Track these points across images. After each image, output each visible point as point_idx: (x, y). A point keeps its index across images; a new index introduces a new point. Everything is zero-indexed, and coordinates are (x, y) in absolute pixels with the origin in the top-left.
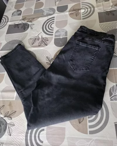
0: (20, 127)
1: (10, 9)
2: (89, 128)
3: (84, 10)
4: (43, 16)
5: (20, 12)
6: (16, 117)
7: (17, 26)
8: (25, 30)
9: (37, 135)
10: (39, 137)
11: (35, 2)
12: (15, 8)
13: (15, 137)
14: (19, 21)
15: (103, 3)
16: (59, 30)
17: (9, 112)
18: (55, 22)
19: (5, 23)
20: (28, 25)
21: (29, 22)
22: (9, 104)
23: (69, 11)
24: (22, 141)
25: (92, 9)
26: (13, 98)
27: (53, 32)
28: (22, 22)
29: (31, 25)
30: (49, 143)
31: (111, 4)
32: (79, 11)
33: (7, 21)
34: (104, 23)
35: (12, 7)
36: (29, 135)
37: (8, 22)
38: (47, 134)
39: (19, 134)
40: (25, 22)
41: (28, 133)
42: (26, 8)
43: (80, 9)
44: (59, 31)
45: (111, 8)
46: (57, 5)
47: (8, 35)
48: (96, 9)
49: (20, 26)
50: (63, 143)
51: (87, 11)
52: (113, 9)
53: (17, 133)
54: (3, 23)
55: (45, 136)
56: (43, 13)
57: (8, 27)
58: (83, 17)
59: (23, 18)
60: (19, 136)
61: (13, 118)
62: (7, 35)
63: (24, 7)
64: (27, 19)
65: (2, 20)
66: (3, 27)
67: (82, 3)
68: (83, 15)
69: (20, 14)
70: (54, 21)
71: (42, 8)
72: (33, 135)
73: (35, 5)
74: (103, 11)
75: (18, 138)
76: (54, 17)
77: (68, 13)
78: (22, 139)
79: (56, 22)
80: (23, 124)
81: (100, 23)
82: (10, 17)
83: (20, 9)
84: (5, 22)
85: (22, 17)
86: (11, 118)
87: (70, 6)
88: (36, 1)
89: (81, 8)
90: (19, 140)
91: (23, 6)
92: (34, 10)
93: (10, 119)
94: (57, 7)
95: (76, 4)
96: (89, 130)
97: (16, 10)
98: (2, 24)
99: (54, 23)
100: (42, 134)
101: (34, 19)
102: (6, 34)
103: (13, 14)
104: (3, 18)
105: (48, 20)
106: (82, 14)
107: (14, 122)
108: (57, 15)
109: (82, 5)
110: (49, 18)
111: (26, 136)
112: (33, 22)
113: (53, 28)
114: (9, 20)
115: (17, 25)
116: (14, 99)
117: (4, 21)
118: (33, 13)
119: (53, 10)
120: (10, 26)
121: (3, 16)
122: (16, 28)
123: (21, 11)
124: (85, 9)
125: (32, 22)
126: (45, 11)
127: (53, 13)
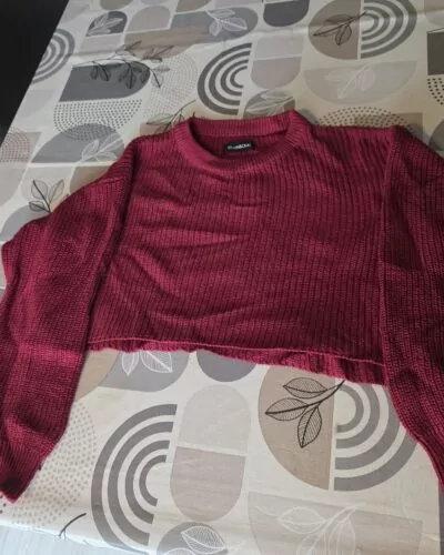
1: (83, 9)
2: (337, 467)
3: (371, 23)
4: (206, 38)
5: (121, 20)
7: (102, 72)
8: (130, 87)
9: (137, 476)
12: (104, 4)
13: (56, 474)
14: (112, 54)
16: (263, 96)
18: (250, 64)
19: (61, 60)
20: (144, 70)
21: (152, 58)
23: (312, 24)
24: (79, 490)
25: (406, 19)
27: (237, 103)
28: (124, 57)
29: (159, 70)
32: (352, 25)
33: (66, 52)
36: (107, 471)
37: (69, 55)
38: (175, 475)
39: (73, 467)
40: (135, 59)
41: (105, 466)
42: (143, 6)
43: (358, 18)
44: (262, 100)
47: (66, 103)
48: (421, 18)
49: (115, 74)
51: (385, 27)
53: (65, 462)
54: (53, 60)
56: (208, 26)
57: (68, 74)
58: (364, 47)
59: (130, 43)
60: (70, 474)
62: (62, 103)
64: (143, 48)
65: (49, 49)
66: (54, 72)
68: (364, 39)
69: (118, 29)
70: (246, 61)
71: (205, 8)
72: (122, 475)
75: (68, 479)
76: (249, 45)
77: (305, 31)
78: (79, 485)
79: (256, 62)
80: (90, 431)
81: (431, 77)
82: (79, 38)
83: (120, 10)
84: (60, 56)
85: (128, 38)
89: (362, 12)
90: (68, 488)
92: (173, 13)
94: (267, 6)
96: (335, 473)
97: (107, 12)
98: (49, 64)
99: (245, 68)
100: (157, 474)
101: (171, 47)
102: (61, 100)
103: (92, 25)
104: (52, 41)
105: (224, 54)
106: (361, 35)
108: (262, 36)
110: (228, 48)
111: (98, 476)
112: (166, 62)
113: (241, 87)
114: (76, 50)
115: (105, 68)
117: (58, 52)
118: (169, 26)
120: (76, 70)
121: (55, 34)
122: (99, 79)
123: (122, 15)
124: (376, 18)
125: (161, 60)
126: (217, 20)
127: (246, 28)
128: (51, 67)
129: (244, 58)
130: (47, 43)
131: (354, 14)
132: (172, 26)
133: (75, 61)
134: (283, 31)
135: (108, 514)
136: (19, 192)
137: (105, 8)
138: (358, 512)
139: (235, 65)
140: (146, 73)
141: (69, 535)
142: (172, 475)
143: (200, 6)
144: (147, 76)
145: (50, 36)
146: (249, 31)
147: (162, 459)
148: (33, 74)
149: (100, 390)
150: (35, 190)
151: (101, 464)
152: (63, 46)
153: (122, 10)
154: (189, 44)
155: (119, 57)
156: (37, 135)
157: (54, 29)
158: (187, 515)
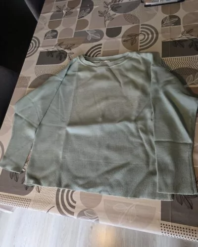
1: (42, 29)
3: (143, 37)
4: (86, 41)
7: (50, 53)
8: (61, 60)
11: (77, 20)
12: (50, 26)
13: (45, 194)
14: (53, 47)
15: (171, 27)
19: (36, 49)
20: (65, 53)
21: (68, 49)
23: (123, 37)
24: (52, 199)
25: (155, 35)
28: (58, 48)
29: (70, 53)
30: (83, 204)
31: (183, 30)
32: (137, 38)
33: (37, 45)
34: (169, 58)
35: (45, 24)
36: (60, 193)
37: (38, 47)
40: (62, 49)
41: (59, 191)
42: (63, 28)
43: (138, 35)
45: (181, 35)
46: (106, 26)
48: (160, 35)
49: (55, 55)
51: (148, 38)
52: (184, 38)
55: (79, 196)
56: (87, 37)
57: (38, 55)
58: (140, 46)
60: (49, 194)
62: (37, 66)
63: (61, 25)
64: (64, 45)
65: (31, 44)
66: (34, 53)
67: (142, 25)
68: (141, 43)
69: (55, 37)
70: (100, 51)
71: (86, 29)
72: (65, 195)
73: (76, 23)
74: (169, 40)
76: (101, 45)
77: (121, 40)
78: (52, 197)
79: (103, 52)
81: (163, 58)
82: (41, 40)
85: (59, 40)
87: (124, 29)
88: (78, 17)
89: (140, 32)
90: (49, 198)
91: (60, 23)
92: (74, 31)
94: (107, 29)
95: (133, 27)
97: (51, 30)
99: (100, 53)
101: (74, 45)
102: (37, 64)
103: (46, 35)
104: (32, 41)
105: (93, 48)
106: (139, 42)
108: (105, 41)
110: (94, 45)
112: (73, 50)
114: (41, 45)
117: (34, 45)
118: (73, 37)
119: (100, 33)
120: (41, 53)
121: (33, 38)
122: (50, 56)
123: (56, 31)
124: (145, 35)
125: (71, 50)
126: (90, 35)
127: (100, 38)
128: (33, 51)
129: (100, 49)
130: (30, 42)
131: (136, 33)
132: (74, 36)
133: (41, 49)
134: (113, 40)
135: (61, 207)
137: (50, 28)
138: (137, 205)
139: (96, 52)
141: (50, 212)
143: (83, 29)
144: (66, 56)
146: (101, 38)
148: (26, 54)
152: (36, 43)
153: (56, 29)
154: (80, 44)
155: (56, 48)
156: (29, 78)
157: (32, 36)
158: (86, 207)
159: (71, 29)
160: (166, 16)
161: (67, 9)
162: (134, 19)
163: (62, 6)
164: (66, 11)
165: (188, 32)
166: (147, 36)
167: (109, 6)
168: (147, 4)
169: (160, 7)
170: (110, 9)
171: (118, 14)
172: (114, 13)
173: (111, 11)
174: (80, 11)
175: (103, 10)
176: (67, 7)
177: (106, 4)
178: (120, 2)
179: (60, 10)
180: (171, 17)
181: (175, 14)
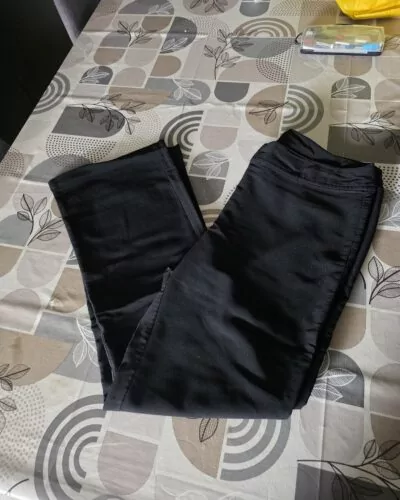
0: (30, 418)
2: (225, 461)
3: (292, 110)
4: (170, 100)
5: (108, 74)
6: (26, 387)
7: (88, 113)
8: (108, 130)
9: (73, 452)
10: (77, 457)
11: (158, 54)
12: (96, 59)
13: (10, 444)
14: (96, 102)
15: (351, 100)
16: (207, 155)
17: (9, 369)
18: (200, 128)
19: (58, 99)
20: (121, 118)
21: (127, 110)
22: (13, 343)
23: (249, 104)
24: (26, 458)
25: (316, 111)
26: (30, 328)
27: (187, 157)
28: (108, 105)
29: (132, 120)
30: (101, 480)
31: (374, 109)
32: (278, 110)
33: (63, 92)
35: (88, 52)
36: (50, 445)
37: (64, 96)
38: (103, 453)
39: (24, 438)
40: (114, 108)
41: (49, 440)
42: (127, 66)
43: (281, 105)
44: (206, 157)
45: (369, 120)
46: (218, 77)
47: (57, 135)
49: (98, 117)
50: (141, 489)
51: (300, 116)
52: (376, 125)
53: (18, 433)
54: (52, 97)
55: (96, 458)
56: (173, 91)
57: (62, 111)
58: (284, 129)
59: (112, 94)
60: (20, 444)
61: (18, 387)
62: (54, 134)
63: (122, 60)
64: (121, 100)
65: (49, 87)
66: (50, 108)
67: (291, 87)
68: (284, 122)
69: (105, 81)
70: (198, 125)
71: (172, 77)
72: (62, 449)
73: (155, 61)
74: (345, 125)
75: (18, 448)
76: (201, 112)
77: (243, 109)
78: (27, 454)
79: (205, 127)
80: (42, 410)
82: (74, 83)
83: (108, 66)
84: (57, 95)
85: (111, 90)
86: (11, 385)
87: (255, 89)
88: (159, 50)
89: (286, 100)
90: (18, 455)
91: (121, 56)
92: (148, 76)
93: (7, 387)
94: (220, 86)
95: (273, 87)
96: (223, 465)
97: (98, 65)
98: (48, 100)
99: (196, 130)
100: (89, 451)
101: (143, 103)
102: (56, 130)
103: (85, 75)
104: (52, 82)
105: (181, 116)
106: (282, 120)
107: (16, 399)
108: (211, 106)
109: (290, 93)
110: (185, 112)
111: (43, 448)
112: (139, 115)
113: (192, 145)
114: (70, 93)
115: (91, 111)
116: (32, 332)
117: (56, 92)
118: (143, 87)
119: (204, 90)
120: (68, 109)
121: (56, 77)
122: (85, 119)
123: (110, 71)
124: (295, 107)
125: (134, 112)
126: (180, 88)
127: (200, 98)
128: (49, 103)
129: (197, 122)
130: (48, 83)
131: (279, 102)
132: (147, 86)
133: (68, 101)
134: (227, 107)
135: (46, 481)
136: (10, 202)
137: (98, 63)
139: (189, 127)
140: (122, 121)
142: (101, 454)
143: (169, 74)
144: (122, 124)
145: (52, 78)
146: (203, 100)
147: (94, 439)
148: (34, 106)
149: (53, 376)
150: (23, 202)
151: (46, 438)
152: (60, 87)
153: (110, 66)
154: (157, 105)
155: (102, 104)
156: (31, 157)
157: (55, 72)
158: (109, 489)
159: (141, 71)
160: (342, 76)
161: (140, 31)
162: (276, 73)
163: (130, 23)
164: (137, 35)
165: (385, 116)
166: (299, 111)
167: (228, 40)
168: (305, 48)
169: (331, 59)
170: (230, 45)
171: (243, 58)
172: (236, 54)
173: (232, 50)
174: (167, 39)
175: (214, 45)
176: (140, 26)
177: (223, 36)
178: (252, 36)
179: (125, 30)
180: (352, 81)
181: (361, 77)
